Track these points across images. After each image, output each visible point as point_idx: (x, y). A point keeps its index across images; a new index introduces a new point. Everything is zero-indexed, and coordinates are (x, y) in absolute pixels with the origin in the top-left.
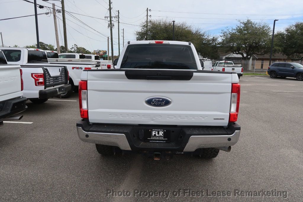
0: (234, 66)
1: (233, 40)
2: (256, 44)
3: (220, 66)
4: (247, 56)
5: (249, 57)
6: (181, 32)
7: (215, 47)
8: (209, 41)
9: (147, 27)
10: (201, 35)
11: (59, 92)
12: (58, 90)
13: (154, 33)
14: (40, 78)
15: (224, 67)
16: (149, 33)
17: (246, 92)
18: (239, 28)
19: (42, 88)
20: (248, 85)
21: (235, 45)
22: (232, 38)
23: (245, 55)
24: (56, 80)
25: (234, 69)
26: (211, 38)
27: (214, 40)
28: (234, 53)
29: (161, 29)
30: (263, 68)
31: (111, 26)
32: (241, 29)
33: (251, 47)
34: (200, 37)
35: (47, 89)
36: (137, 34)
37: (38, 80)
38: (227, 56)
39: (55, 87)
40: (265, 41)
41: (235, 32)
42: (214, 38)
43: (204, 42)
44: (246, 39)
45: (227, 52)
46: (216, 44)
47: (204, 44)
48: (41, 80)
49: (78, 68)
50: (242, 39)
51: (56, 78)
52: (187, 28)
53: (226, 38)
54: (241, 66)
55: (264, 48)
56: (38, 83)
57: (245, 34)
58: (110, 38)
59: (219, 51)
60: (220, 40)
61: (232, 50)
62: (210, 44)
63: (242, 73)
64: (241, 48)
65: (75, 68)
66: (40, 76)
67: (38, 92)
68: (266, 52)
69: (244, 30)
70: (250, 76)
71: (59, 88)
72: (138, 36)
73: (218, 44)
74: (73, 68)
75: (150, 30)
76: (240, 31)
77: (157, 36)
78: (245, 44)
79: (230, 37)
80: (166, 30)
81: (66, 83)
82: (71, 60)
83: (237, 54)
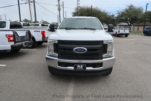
0: (124, 29)
1: (123, 15)
2: (135, 17)
3: (117, 29)
4: (131, 24)
5: (132, 24)
6: (96, 12)
7: (113, 20)
8: (110, 16)
9: (78, 9)
10: (106, 13)
11: (25, 45)
12: (24, 44)
13: (81, 13)
14: (11, 37)
15: (119, 30)
16: (79, 13)
17: (133, 44)
18: (126, 9)
19: (13, 43)
20: (133, 39)
21: (124, 18)
22: (123, 14)
23: (129, 24)
24: (23, 39)
25: (125, 31)
26: (111, 14)
27: (113, 16)
28: (123, 23)
29: (85, 10)
30: (139, 30)
31: (59, 9)
32: (127, 10)
33: (132, 19)
34: (105, 14)
35: (16, 44)
36: (73, 13)
37: (10, 39)
38: (120, 24)
39: (22, 43)
40: (140, 15)
41: (124, 11)
42: (113, 15)
43: (107, 17)
44: (130, 15)
45: (120, 22)
46: (114, 18)
47: (108, 18)
48: (12, 39)
49: (37, 31)
50: (128, 15)
51: (23, 37)
52: (98, 10)
53: (119, 15)
54: (129, 29)
55: (140, 20)
56: (10, 41)
57: (130, 12)
58: (59, 16)
59: (115, 21)
60: (116, 16)
61: (122, 21)
62: (111, 18)
63: (129, 33)
64: (128, 20)
65: (36, 31)
66: (11, 36)
67: (10, 46)
68: (141, 22)
69: (129, 10)
70: (133, 34)
71: (25, 43)
72: (73, 15)
73: (115, 18)
74: (35, 31)
75: (79, 11)
76: (127, 11)
77: (83, 14)
78: (129, 18)
79: (122, 14)
80: (87, 11)
81: (30, 40)
82: (36, 27)
83: (125, 23)
